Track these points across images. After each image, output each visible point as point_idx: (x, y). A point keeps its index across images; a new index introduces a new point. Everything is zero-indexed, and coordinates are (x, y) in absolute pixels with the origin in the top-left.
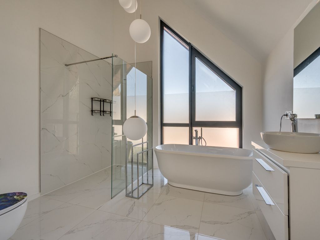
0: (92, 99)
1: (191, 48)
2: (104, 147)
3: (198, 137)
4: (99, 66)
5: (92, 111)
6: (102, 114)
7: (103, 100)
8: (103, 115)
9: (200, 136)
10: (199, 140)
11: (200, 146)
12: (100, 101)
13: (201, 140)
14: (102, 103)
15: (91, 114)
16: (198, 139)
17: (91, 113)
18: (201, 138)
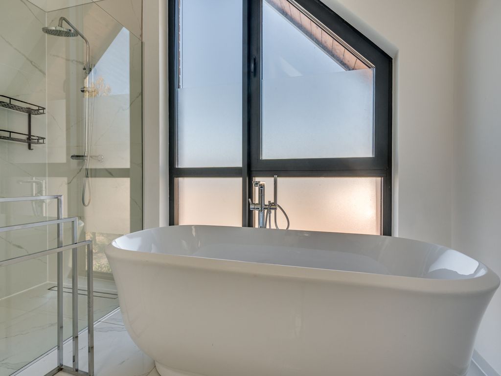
3: (267, 203)
9: (272, 201)
10: (269, 213)
11: (277, 230)
13: (273, 211)
16: (266, 211)
18: (273, 206)
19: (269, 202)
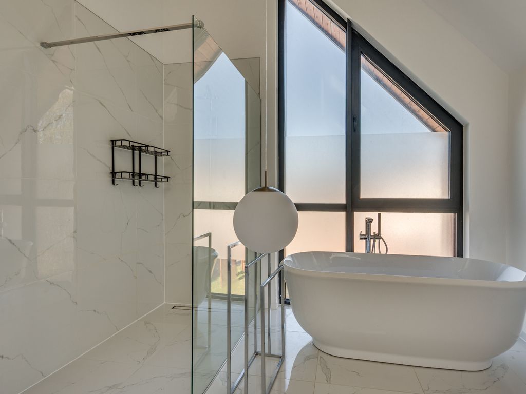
0: (113, 142)
1: (352, 33)
2: (141, 263)
3: (372, 234)
4: (128, 61)
5: (113, 173)
6: (137, 182)
7: (140, 147)
8: (140, 185)
9: (377, 233)
10: (374, 242)
11: (380, 255)
12: (133, 148)
13: (377, 240)
14: (137, 153)
15: (111, 182)
16: (372, 240)
17: (110, 179)
18: (378, 236)
19: (374, 233)
